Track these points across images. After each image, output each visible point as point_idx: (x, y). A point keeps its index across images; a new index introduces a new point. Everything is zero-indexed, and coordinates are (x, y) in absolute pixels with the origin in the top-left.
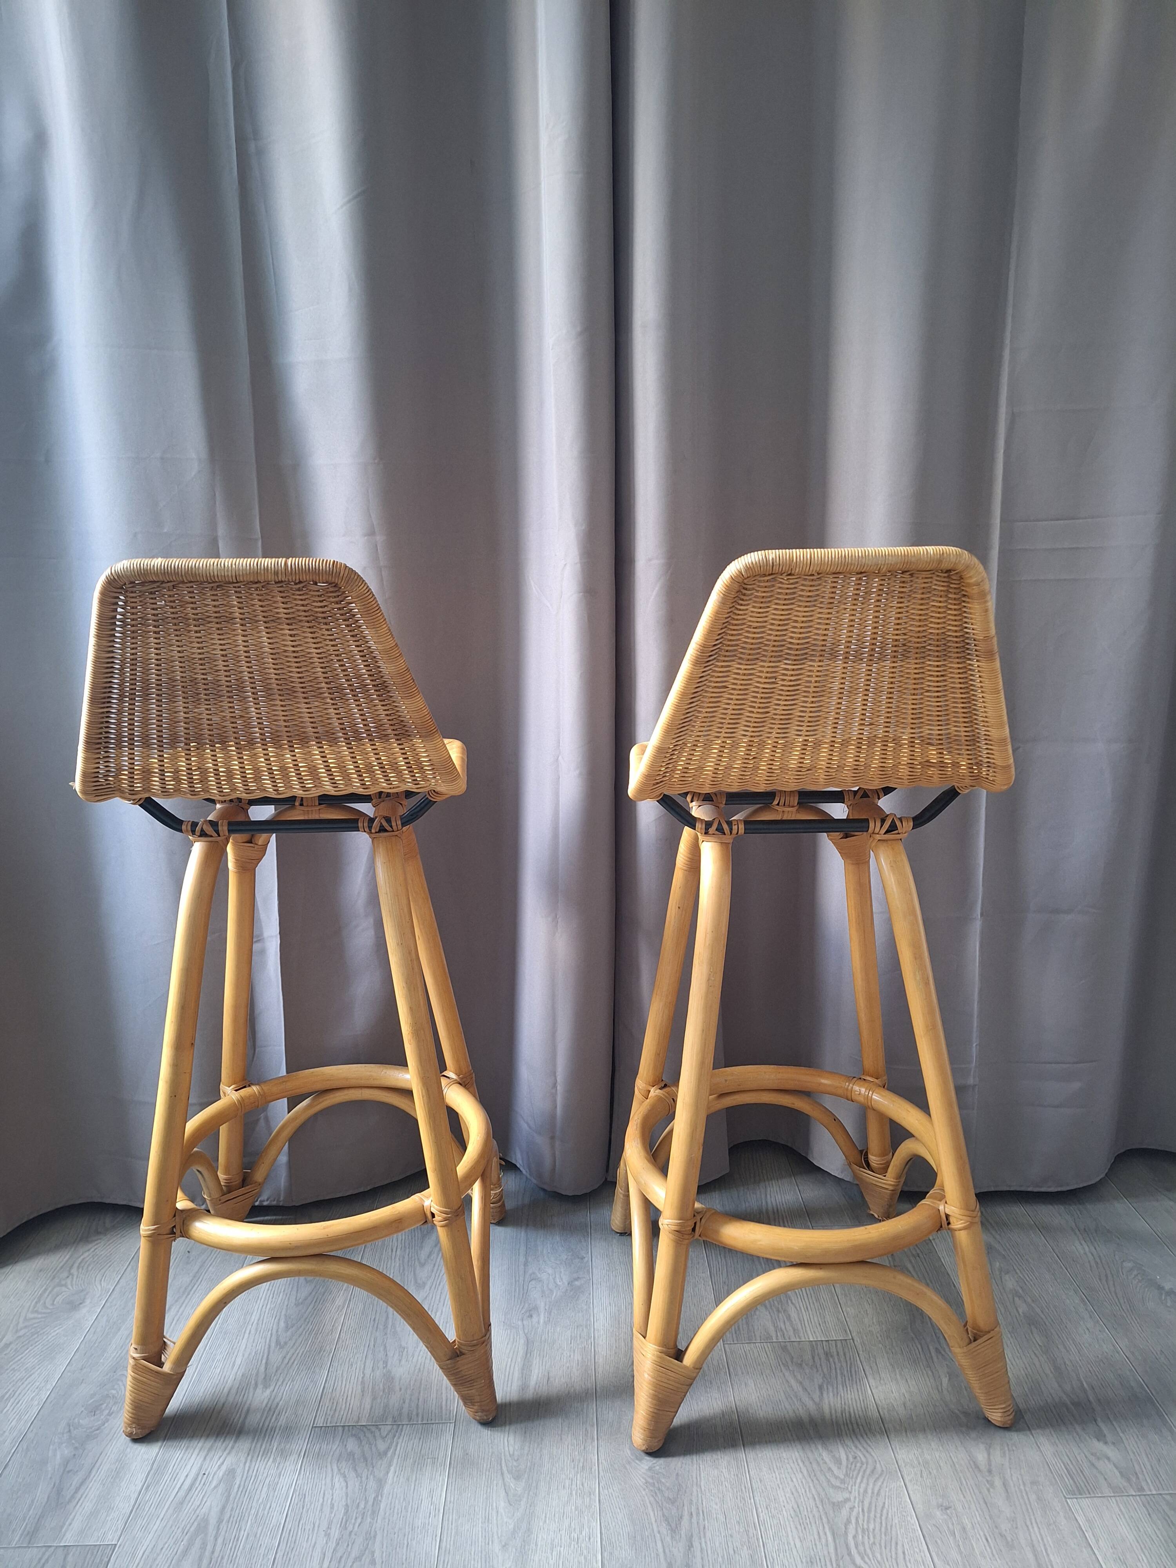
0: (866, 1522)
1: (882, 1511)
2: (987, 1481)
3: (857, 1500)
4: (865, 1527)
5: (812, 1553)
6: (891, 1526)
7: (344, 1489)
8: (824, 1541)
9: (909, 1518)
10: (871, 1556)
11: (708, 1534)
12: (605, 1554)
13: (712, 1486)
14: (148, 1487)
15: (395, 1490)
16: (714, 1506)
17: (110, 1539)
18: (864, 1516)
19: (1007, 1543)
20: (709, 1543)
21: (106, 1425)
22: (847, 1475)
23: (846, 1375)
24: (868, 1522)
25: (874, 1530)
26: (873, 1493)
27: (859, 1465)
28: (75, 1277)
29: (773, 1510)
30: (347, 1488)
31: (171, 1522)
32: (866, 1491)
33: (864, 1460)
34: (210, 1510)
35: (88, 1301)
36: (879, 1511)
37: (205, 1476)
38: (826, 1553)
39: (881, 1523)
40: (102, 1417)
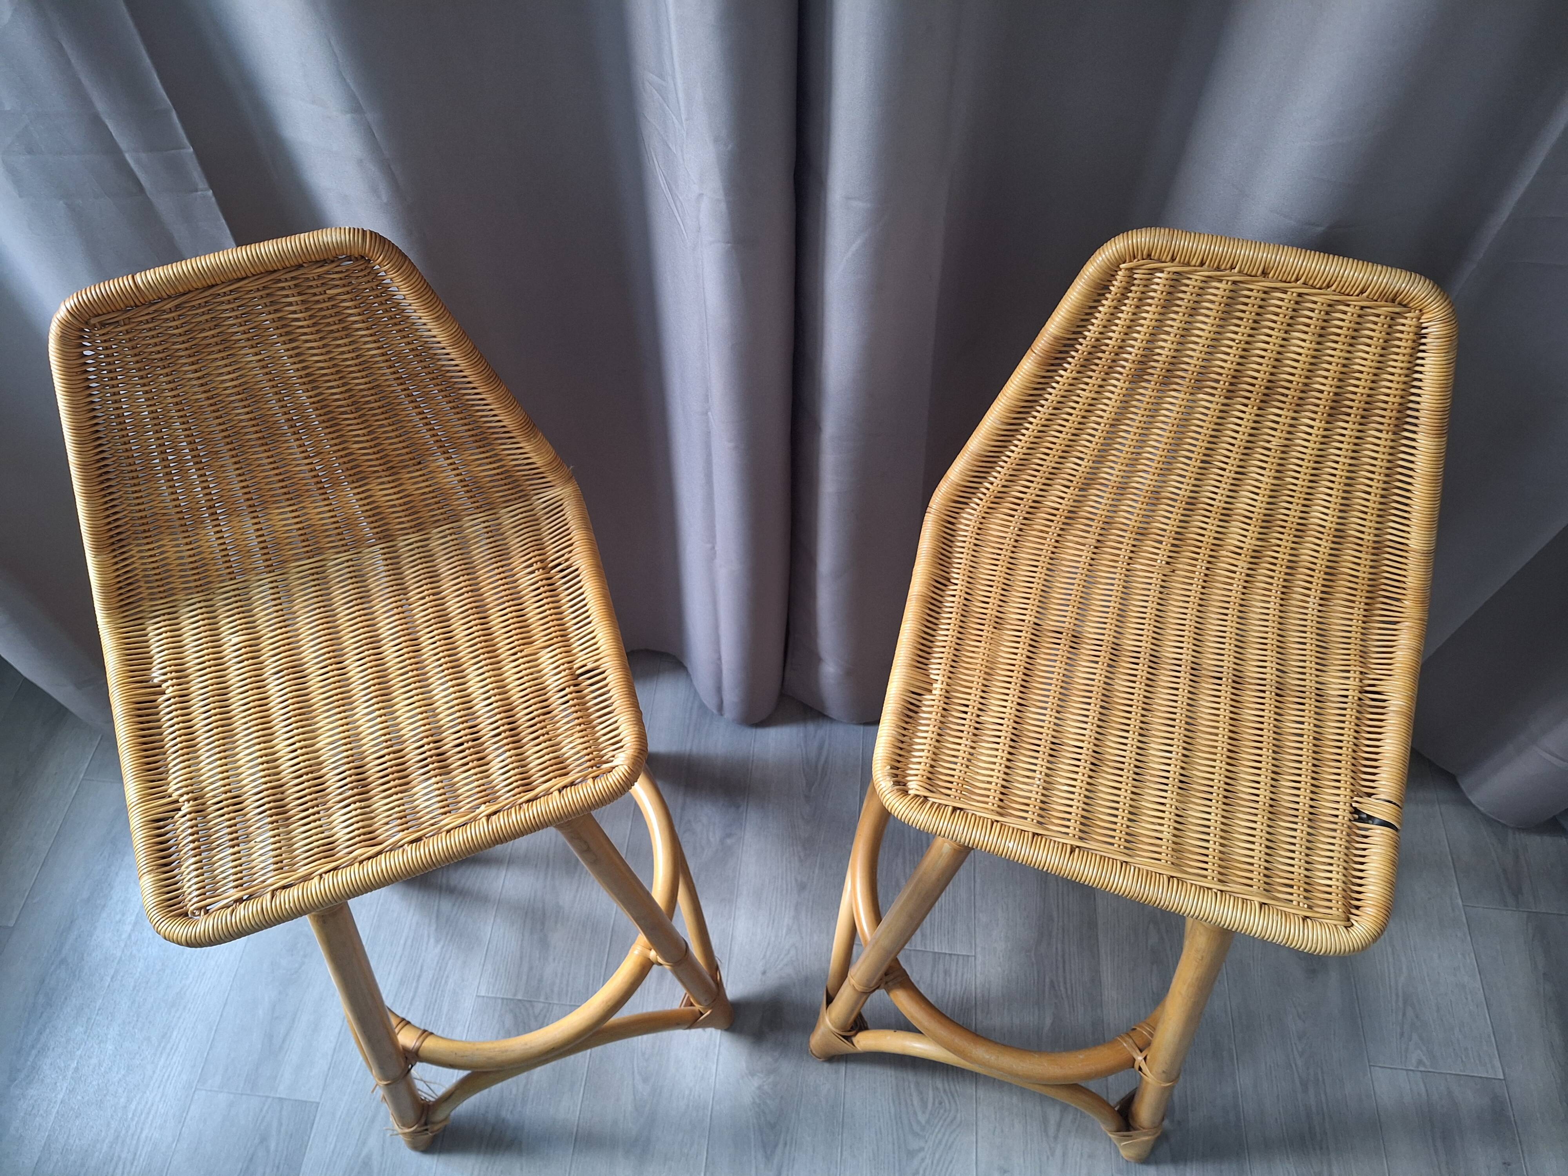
1: (949, 1165)
2: (1050, 1149)
3: (931, 1149)
17: (315, 1096)
22: (928, 1122)
26: (946, 1145)
27: (942, 1111)
32: (940, 1142)
33: (948, 1108)
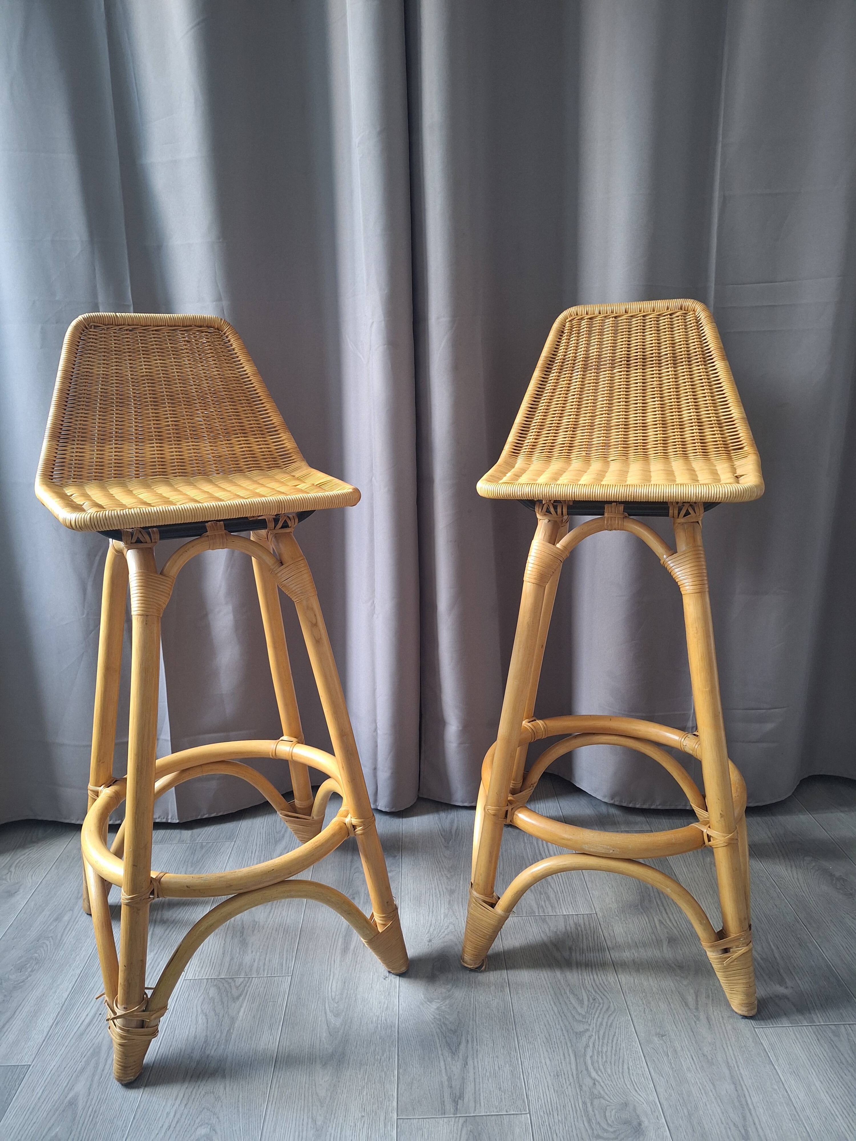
0: (600, 1046)
1: (613, 1038)
2: (695, 1016)
3: (595, 1029)
4: (600, 1049)
5: (558, 1069)
6: (620, 1049)
7: (205, 1024)
8: (567, 1060)
9: (634, 1043)
10: (603, 1071)
11: (480, 1056)
12: (401, 1071)
13: (484, 1021)
14: (57, 1023)
15: (244, 1024)
16: (485, 1035)
17: (26, 1061)
18: (599, 1042)
19: (708, 1061)
20: (480, 1062)
21: (29, 979)
22: (587, 1012)
23: (590, 940)
24: (602, 1046)
25: (606, 1052)
26: (607, 1025)
27: (597, 1005)
28: (13, 873)
29: (530, 1038)
30: (207, 1023)
31: (73, 1049)
32: (601, 1024)
33: (601, 1001)
34: (103, 1039)
35: (21, 891)
36: (611, 1038)
37: (101, 1015)
38: (569, 1068)
39: (612, 1047)
40: (26, 973)
